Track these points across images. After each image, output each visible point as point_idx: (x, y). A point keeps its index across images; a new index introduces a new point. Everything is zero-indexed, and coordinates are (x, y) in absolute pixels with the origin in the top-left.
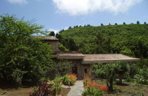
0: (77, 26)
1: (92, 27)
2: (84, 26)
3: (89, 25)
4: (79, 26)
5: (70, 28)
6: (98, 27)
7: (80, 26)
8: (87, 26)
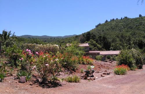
0: (113, 20)
1: (129, 19)
2: (120, 19)
3: (126, 18)
4: (115, 19)
5: (107, 21)
6: (135, 19)
7: (117, 19)
8: (123, 19)
